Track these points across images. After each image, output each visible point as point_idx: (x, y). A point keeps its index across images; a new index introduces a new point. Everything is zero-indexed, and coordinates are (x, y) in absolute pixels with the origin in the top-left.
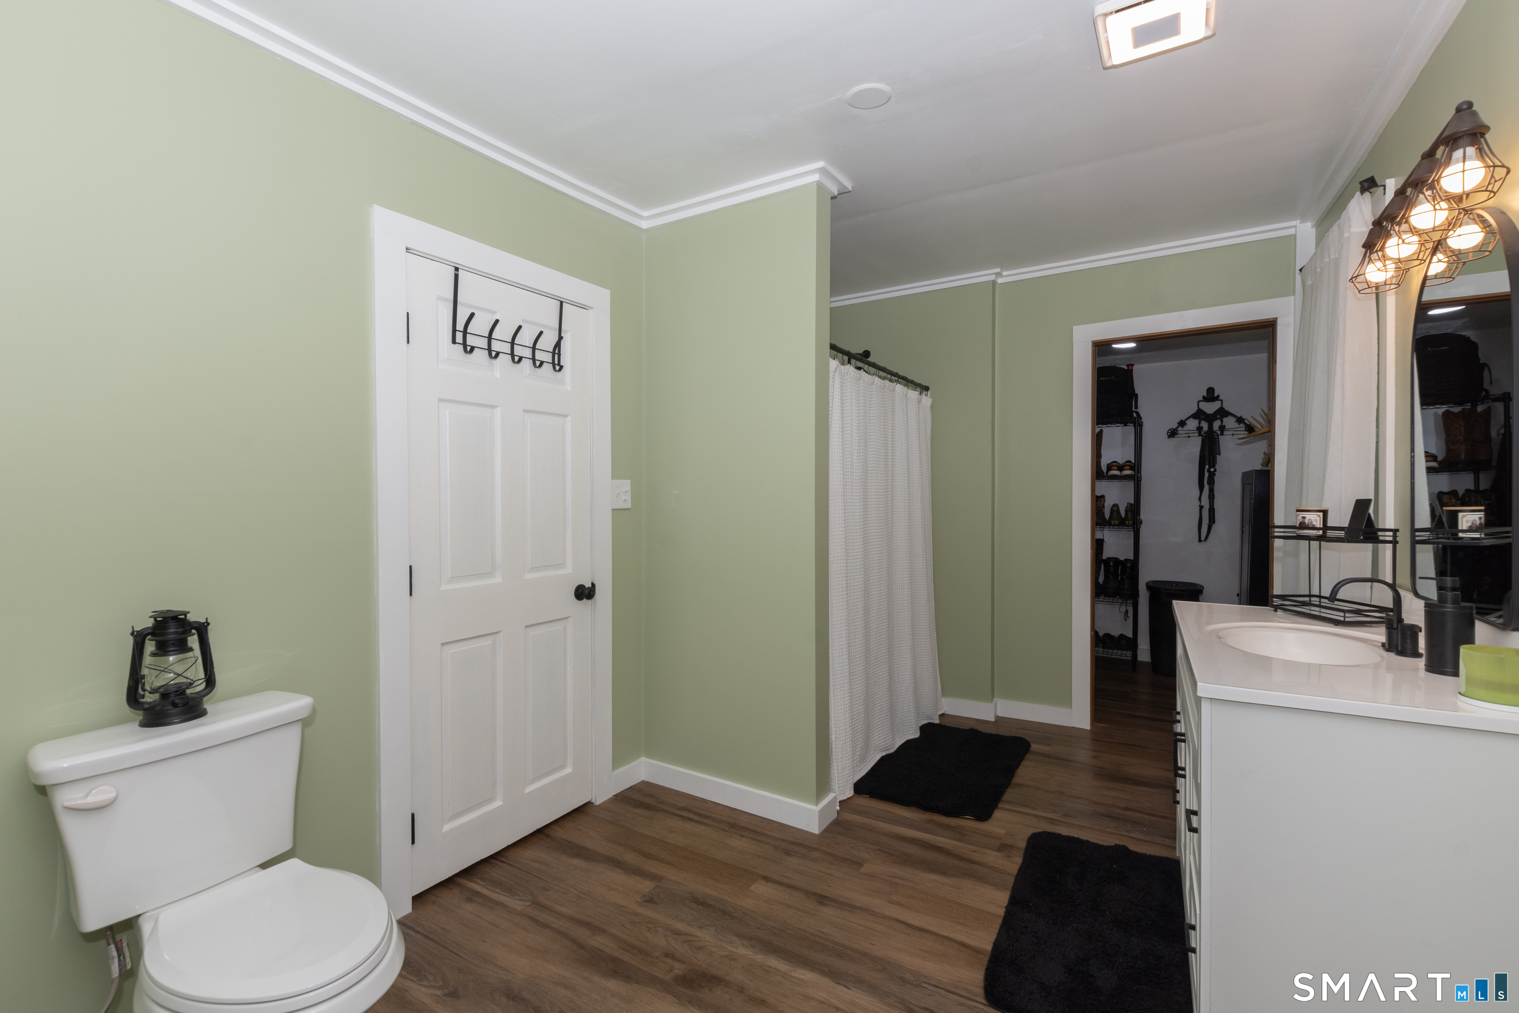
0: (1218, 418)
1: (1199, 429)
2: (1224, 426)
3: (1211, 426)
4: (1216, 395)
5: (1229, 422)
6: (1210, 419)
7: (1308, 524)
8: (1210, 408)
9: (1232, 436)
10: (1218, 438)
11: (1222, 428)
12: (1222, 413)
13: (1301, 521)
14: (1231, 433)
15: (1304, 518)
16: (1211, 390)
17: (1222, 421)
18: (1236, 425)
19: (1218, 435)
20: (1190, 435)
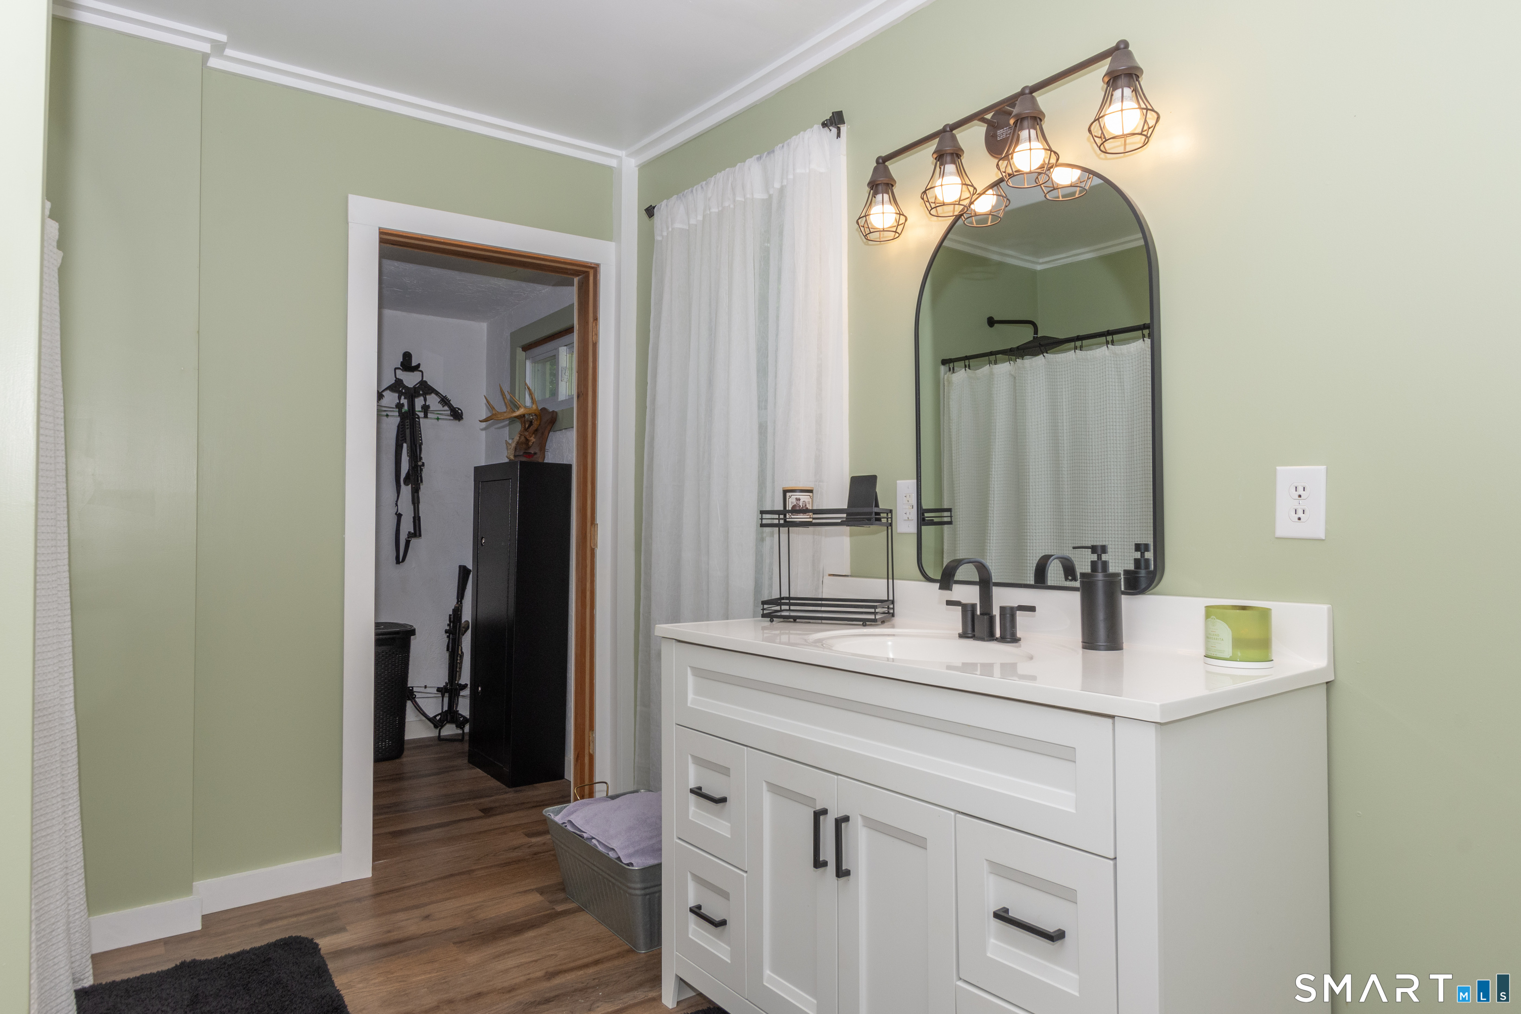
0: (422, 395)
1: (399, 406)
2: (428, 407)
3: (412, 405)
4: (414, 364)
5: (433, 401)
6: (412, 394)
7: (803, 507)
8: (410, 380)
9: (436, 421)
10: (419, 422)
11: (426, 409)
12: (425, 388)
13: (795, 503)
14: (436, 416)
15: (798, 500)
16: (407, 356)
17: (425, 400)
18: (440, 407)
19: (419, 418)
20: (389, 413)
